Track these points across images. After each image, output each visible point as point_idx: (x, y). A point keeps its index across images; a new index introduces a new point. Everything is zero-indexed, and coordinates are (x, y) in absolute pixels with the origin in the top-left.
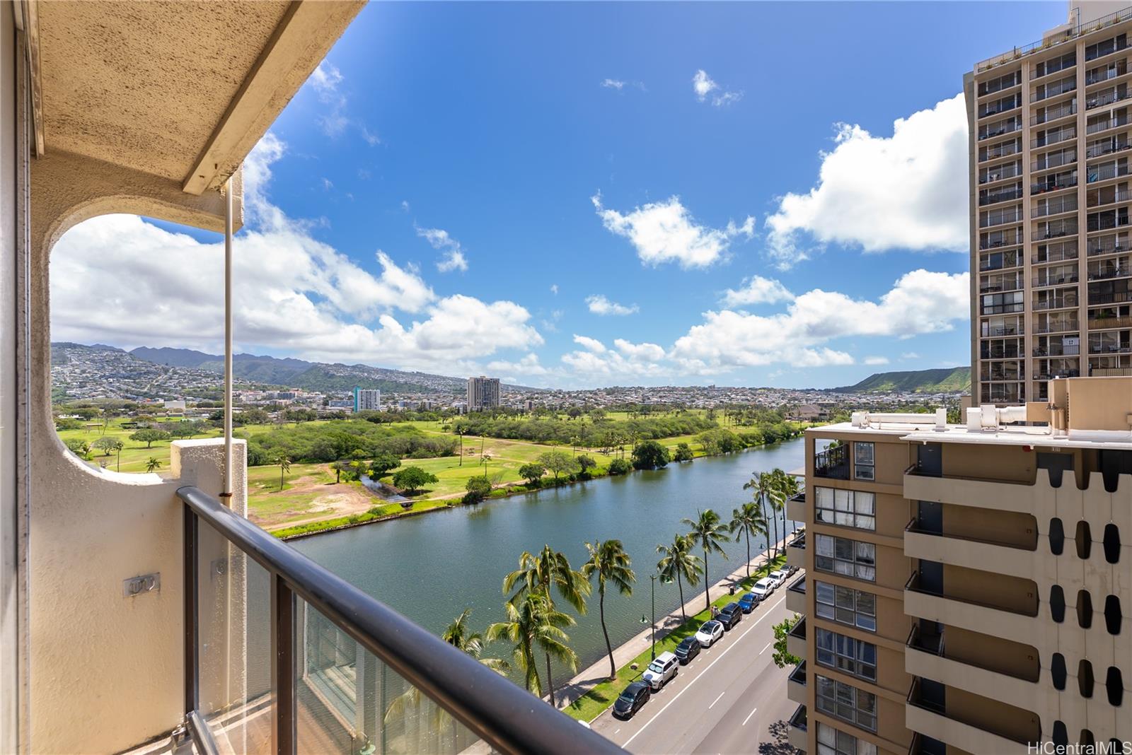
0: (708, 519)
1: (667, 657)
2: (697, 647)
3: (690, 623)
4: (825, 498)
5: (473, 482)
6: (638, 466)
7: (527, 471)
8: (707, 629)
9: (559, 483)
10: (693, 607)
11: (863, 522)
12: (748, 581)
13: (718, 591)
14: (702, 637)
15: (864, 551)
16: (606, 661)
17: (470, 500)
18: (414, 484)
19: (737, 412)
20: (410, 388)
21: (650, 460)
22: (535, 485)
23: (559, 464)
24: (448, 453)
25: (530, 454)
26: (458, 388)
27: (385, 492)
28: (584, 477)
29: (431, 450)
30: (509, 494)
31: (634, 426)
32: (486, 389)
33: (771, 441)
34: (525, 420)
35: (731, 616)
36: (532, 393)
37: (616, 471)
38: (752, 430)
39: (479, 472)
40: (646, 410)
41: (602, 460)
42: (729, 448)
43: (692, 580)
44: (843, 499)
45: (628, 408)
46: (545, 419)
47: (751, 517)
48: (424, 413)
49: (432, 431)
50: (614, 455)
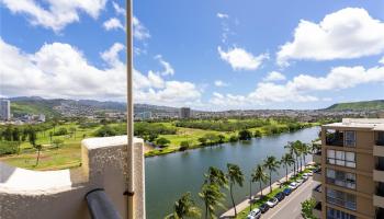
0: (271, 160)
1: (256, 210)
2: (268, 207)
3: (264, 198)
4: (331, 154)
5: (183, 143)
6: (241, 139)
7: (201, 140)
8: (272, 200)
9: (212, 144)
10: (265, 192)
11: (349, 165)
12: (287, 183)
13: (275, 186)
14: (269, 203)
15: (350, 176)
16: (233, 210)
17: (182, 149)
18: (163, 143)
19: (278, 119)
20: (161, 111)
21: (245, 137)
22: (204, 145)
23: (212, 137)
24: (174, 133)
25: (202, 134)
26: (176, 111)
27: (154, 146)
28: (221, 142)
29: (168, 132)
30: (194, 148)
31: (238, 124)
32: (186, 111)
33: (292, 130)
34: (200, 122)
35: (281, 196)
36: (201, 113)
37: (233, 140)
38: (285, 126)
39: (184, 140)
40: (242, 118)
41: (228, 136)
42: (275, 132)
43: (265, 182)
44: (340, 155)
45: (236, 118)
46: (206, 121)
47: (288, 159)
48: (166, 120)
49: (168, 126)
50: (232, 134)
